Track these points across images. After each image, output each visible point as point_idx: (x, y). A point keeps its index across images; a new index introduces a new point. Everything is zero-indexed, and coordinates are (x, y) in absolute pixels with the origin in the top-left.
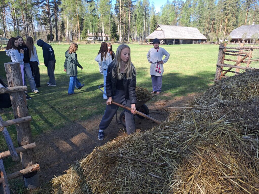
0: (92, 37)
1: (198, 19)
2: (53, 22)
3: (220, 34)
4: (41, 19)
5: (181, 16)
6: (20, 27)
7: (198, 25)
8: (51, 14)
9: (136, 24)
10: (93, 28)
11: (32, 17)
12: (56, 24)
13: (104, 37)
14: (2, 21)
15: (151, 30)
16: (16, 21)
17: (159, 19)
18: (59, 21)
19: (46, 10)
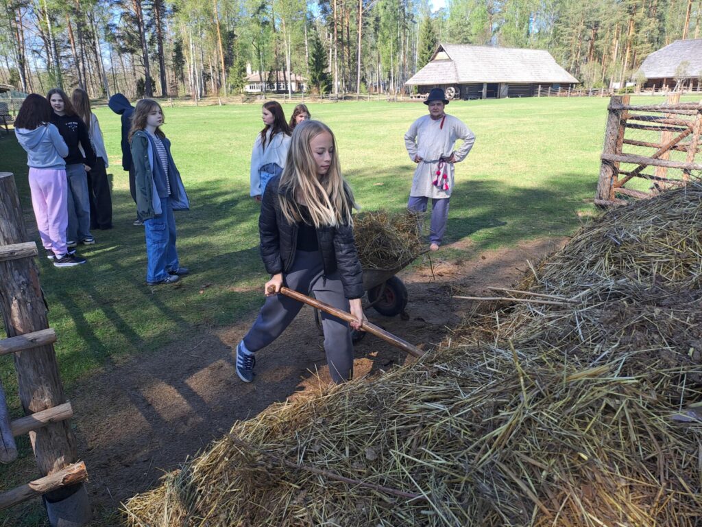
0: (258, 83)
1: (552, 24)
2: (151, 43)
3: (612, 65)
4: (119, 37)
5: (502, 18)
6: (64, 62)
7: (550, 43)
8: (146, 23)
9: (379, 43)
10: (261, 60)
11: (94, 34)
12: (161, 49)
13: (292, 81)
14: (15, 45)
15: (421, 60)
16: (52, 46)
17: (443, 27)
18: (167, 41)
19: (133, 11)
